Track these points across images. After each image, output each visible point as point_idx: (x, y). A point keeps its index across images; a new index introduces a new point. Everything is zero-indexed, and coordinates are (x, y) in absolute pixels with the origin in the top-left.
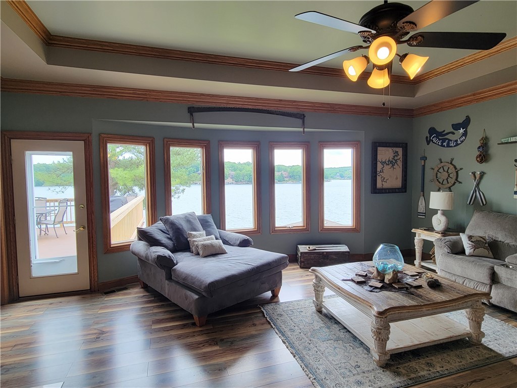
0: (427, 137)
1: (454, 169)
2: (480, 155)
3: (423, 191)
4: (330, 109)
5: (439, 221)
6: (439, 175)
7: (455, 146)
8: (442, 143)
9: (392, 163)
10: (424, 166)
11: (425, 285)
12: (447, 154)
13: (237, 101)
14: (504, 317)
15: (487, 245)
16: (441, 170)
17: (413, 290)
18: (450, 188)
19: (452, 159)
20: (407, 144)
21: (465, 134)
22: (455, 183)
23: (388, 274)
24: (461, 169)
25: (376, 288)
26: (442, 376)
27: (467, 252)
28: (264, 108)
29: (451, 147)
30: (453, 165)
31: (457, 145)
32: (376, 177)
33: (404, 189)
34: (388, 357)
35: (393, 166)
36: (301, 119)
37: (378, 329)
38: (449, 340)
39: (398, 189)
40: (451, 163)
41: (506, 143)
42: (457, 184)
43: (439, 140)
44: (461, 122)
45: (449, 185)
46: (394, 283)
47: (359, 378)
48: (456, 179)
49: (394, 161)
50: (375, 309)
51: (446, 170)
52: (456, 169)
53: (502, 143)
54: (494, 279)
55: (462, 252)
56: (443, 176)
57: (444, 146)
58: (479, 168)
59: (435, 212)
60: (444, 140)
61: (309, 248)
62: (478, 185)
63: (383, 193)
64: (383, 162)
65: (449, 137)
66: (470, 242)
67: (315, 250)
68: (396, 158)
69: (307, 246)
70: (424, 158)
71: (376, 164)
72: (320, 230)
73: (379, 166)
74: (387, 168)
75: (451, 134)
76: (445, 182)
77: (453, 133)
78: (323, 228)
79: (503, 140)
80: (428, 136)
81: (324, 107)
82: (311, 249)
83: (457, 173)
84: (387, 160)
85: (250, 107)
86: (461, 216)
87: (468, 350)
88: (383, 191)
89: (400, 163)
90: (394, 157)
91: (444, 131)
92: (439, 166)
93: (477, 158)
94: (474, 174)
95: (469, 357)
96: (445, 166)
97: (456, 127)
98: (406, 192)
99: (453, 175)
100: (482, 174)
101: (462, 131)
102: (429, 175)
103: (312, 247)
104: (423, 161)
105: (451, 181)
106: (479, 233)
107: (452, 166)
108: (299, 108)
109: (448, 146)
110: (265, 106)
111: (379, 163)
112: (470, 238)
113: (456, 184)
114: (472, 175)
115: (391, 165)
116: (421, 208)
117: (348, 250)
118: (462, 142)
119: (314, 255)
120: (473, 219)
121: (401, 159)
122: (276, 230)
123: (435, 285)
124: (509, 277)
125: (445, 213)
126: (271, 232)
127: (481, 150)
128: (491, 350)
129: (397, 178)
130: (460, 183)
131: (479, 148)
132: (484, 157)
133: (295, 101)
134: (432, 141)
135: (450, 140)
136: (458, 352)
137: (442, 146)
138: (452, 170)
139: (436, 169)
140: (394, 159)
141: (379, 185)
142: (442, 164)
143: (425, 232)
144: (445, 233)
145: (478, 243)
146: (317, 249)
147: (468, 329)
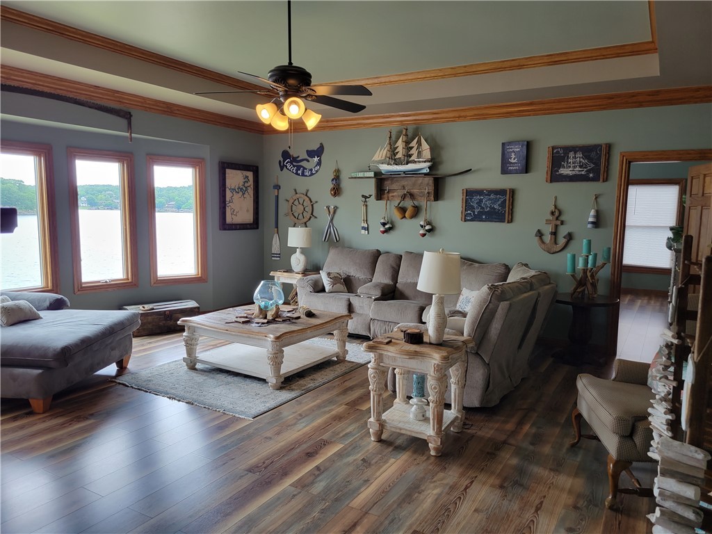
0: (280, 162)
1: (309, 202)
2: (334, 188)
3: (277, 227)
4: (166, 110)
5: (297, 261)
6: (294, 208)
7: (310, 176)
8: (297, 170)
9: (242, 190)
10: (277, 197)
11: (303, 316)
12: (301, 183)
13: (25, 77)
14: (359, 341)
15: (342, 281)
16: (296, 203)
17: (294, 321)
18: (305, 223)
19: (308, 191)
20: (257, 167)
21: (319, 163)
22: (311, 217)
23: (271, 310)
24: (316, 202)
25: (263, 323)
26: (324, 384)
27: (327, 289)
28: (71, 95)
29: (307, 176)
30: (308, 197)
31: (312, 174)
32: (224, 208)
33: (255, 225)
34: (282, 380)
35: (243, 194)
36: (127, 118)
37: (275, 353)
38: (324, 360)
39: (250, 224)
40: (306, 195)
41: (355, 178)
42: (313, 218)
43: (294, 166)
44: (316, 149)
45: (305, 220)
46: (277, 317)
47: (262, 400)
48: (312, 214)
49: (244, 189)
50: (272, 336)
51: (301, 202)
52: (311, 202)
53: (352, 178)
54: (350, 308)
55: (323, 290)
56: (298, 209)
57: (299, 175)
58: (333, 202)
59: (293, 250)
60: (298, 168)
61: (144, 307)
62: (332, 220)
63: (232, 230)
64: (233, 189)
65: (304, 164)
66: (329, 279)
67: (153, 309)
68: (246, 185)
69: (141, 307)
70: (278, 187)
71: (225, 191)
72: (152, 283)
73: (228, 194)
74: (236, 196)
75: (305, 162)
76: (301, 217)
77: (308, 161)
78: (157, 280)
79: (354, 175)
80: (282, 160)
81: (158, 106)
82: (146, 309)
83: (312, 205)
84: (237, 187)
85: (46, 90)
86: (318, 255)
87: (338, 366)
88: (234, 227)
89: (251, 191)
90: (244, 183)
91: (298, 157)
92: (295, 198)
93: (331, 190)
94: (328, 207)
95: (339, 369)
96: (300, 197)
97: (311, 154)
98: (258, 228)
99: (309, 209)
100: (336, 209)
101: (316, 159)
102: (283, 208)
103: (147, 307)
104: (276, 190)
105: (307, 215)
106: (335, 270)
107: (308, 199)
108: (123, 103)
109: (303, 175)
110: (71, 92)
111: (227, 189)
112: (329, 274)
113: (311, 219)
114: (327, 209)
115: (241, 193)
116: (276, 248)
117: (197, 305)
118: (317, 171)
119: (152, 317)
120: (329, 256)
121: (252, 187)
122: (84, 287)
123: (310, 314)
124: (361, 305)
125: (304, 251)
126: (76, 290)
127: (334, 182)
128: (353, 362)
129: (248, 211)
130: (316, 217)
131: (333, 180)
132: (337, 191)
133: (118, 92)
134: (286, 167)
135: (305, 168)
136: (331, 368)
137: (297, 174)
138: (307, 203)
139: (291, 201)
140: (244, 185)
141: (229, 220)
142: (298, 195)
143: (285, 274)
144: (305, 272)
145: (335, 279)
146: (155, 308)
147: (337, 350)
